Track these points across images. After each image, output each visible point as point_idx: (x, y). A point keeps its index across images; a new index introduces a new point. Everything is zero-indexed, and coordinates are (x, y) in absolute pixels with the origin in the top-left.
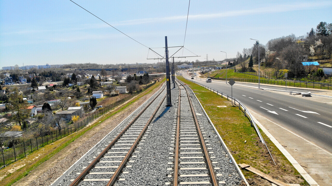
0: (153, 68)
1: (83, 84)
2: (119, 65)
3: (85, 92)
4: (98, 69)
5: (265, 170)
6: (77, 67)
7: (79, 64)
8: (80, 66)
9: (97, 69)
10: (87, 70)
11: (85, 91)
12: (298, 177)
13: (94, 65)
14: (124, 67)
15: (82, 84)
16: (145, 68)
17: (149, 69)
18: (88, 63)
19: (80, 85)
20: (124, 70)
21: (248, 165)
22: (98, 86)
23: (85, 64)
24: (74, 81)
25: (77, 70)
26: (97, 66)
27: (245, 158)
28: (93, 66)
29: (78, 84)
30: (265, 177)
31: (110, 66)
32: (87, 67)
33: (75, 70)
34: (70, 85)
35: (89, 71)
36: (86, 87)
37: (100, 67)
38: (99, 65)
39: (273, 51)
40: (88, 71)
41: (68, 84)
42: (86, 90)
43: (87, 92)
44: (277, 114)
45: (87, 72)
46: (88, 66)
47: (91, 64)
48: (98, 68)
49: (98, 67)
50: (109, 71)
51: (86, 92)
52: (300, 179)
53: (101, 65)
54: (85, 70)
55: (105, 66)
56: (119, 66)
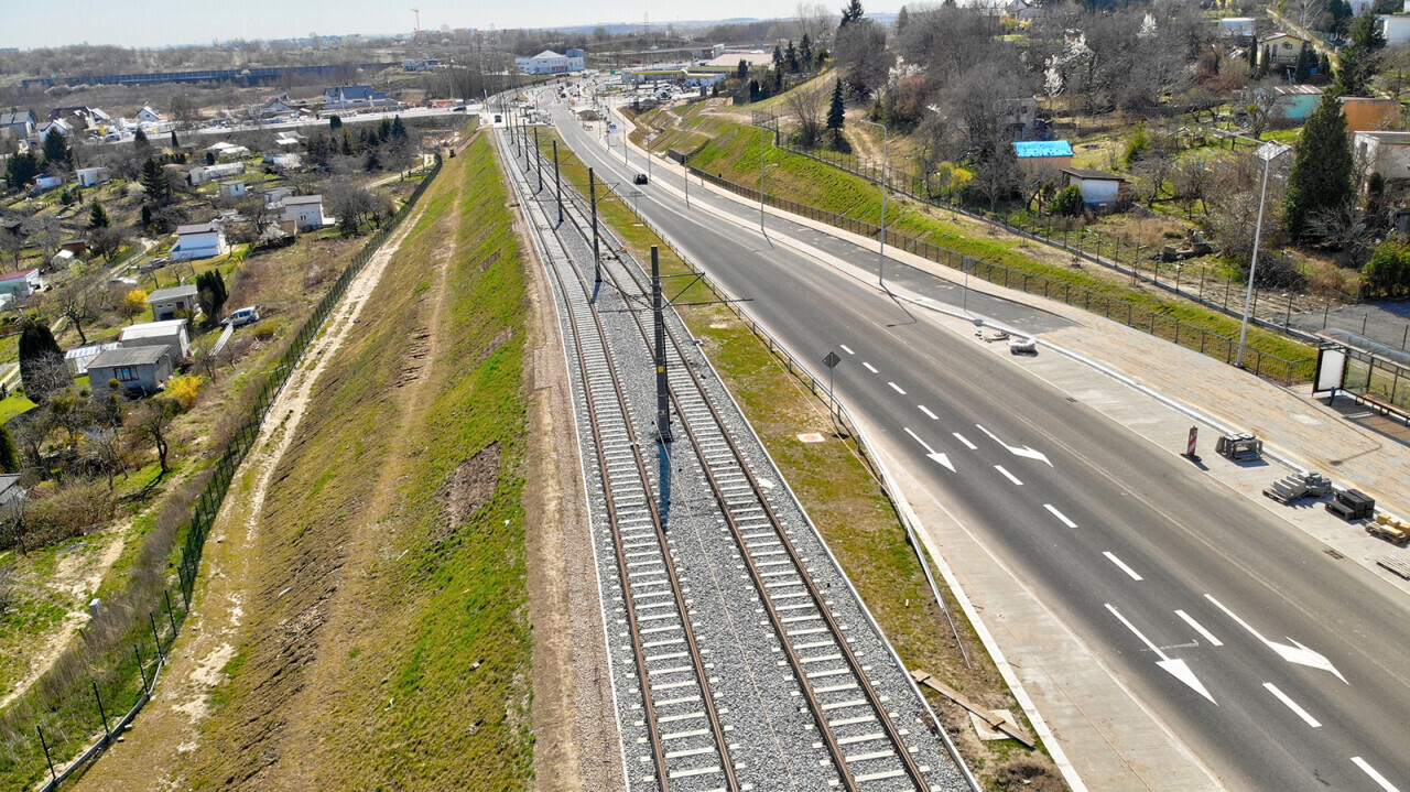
0: (400, 70)
1: (105, 177)
2: (229, 49)
3: (124, 219)
4: (135, 76)
5: (955, 682)
6: (27, 65)
7: (35, 52)
8: (43, 61)
9: (129, 77)
10: (78, 81)
11: (124, 213)
12: (1007, 694)
13: (108, 52)
14: (254, 56)
15: (98, 175)
16: (363, 66)
17: (386, 75)
18: (76, 44)
19: (92, 185)
20: (263, 78)
21: (926, 675)
22: (184, 191)
23: (64, 51)
24: (60, 167)
25: (32, 87)
26: (124, 56)
27: (917, 653)
28: (106, 58)
29: (82, 177)
30: (958, 701)
31: (187, 53)
32: (77, 64)
33: (25, 82)
34: (43, 182)
35: (91, 85)
36: (124, 193)
37: (140, 61)
38: (133, 52)
39: (915, 66)
40: (86, 86)
41: (33, 182)
42: (128, 207)
43: (134, 217)
44: (952, 468)
45: (82, 90)
46: (82, 58)
47: (93, 49)
48: (133, 70)
49: (128, 62)
50: (189, 81)
51: (131, 222)
52: (1009, 698)
53: (143, 53)
54: (71, 82)
55: (164, 55)
56: (231, 56)
